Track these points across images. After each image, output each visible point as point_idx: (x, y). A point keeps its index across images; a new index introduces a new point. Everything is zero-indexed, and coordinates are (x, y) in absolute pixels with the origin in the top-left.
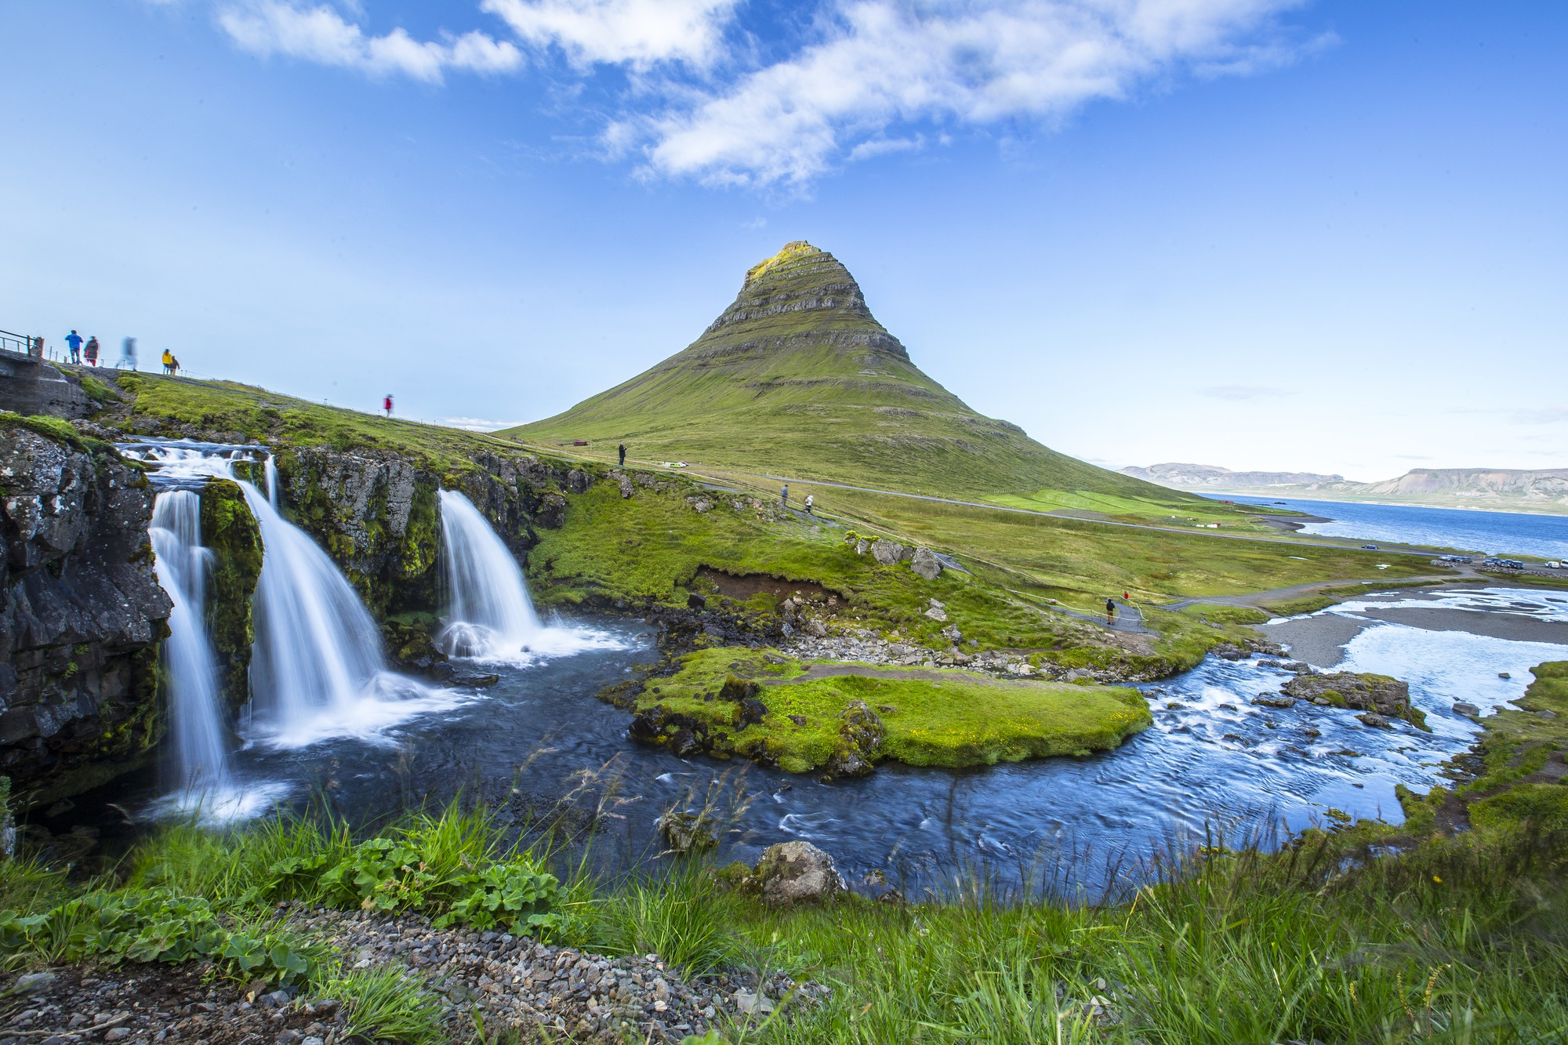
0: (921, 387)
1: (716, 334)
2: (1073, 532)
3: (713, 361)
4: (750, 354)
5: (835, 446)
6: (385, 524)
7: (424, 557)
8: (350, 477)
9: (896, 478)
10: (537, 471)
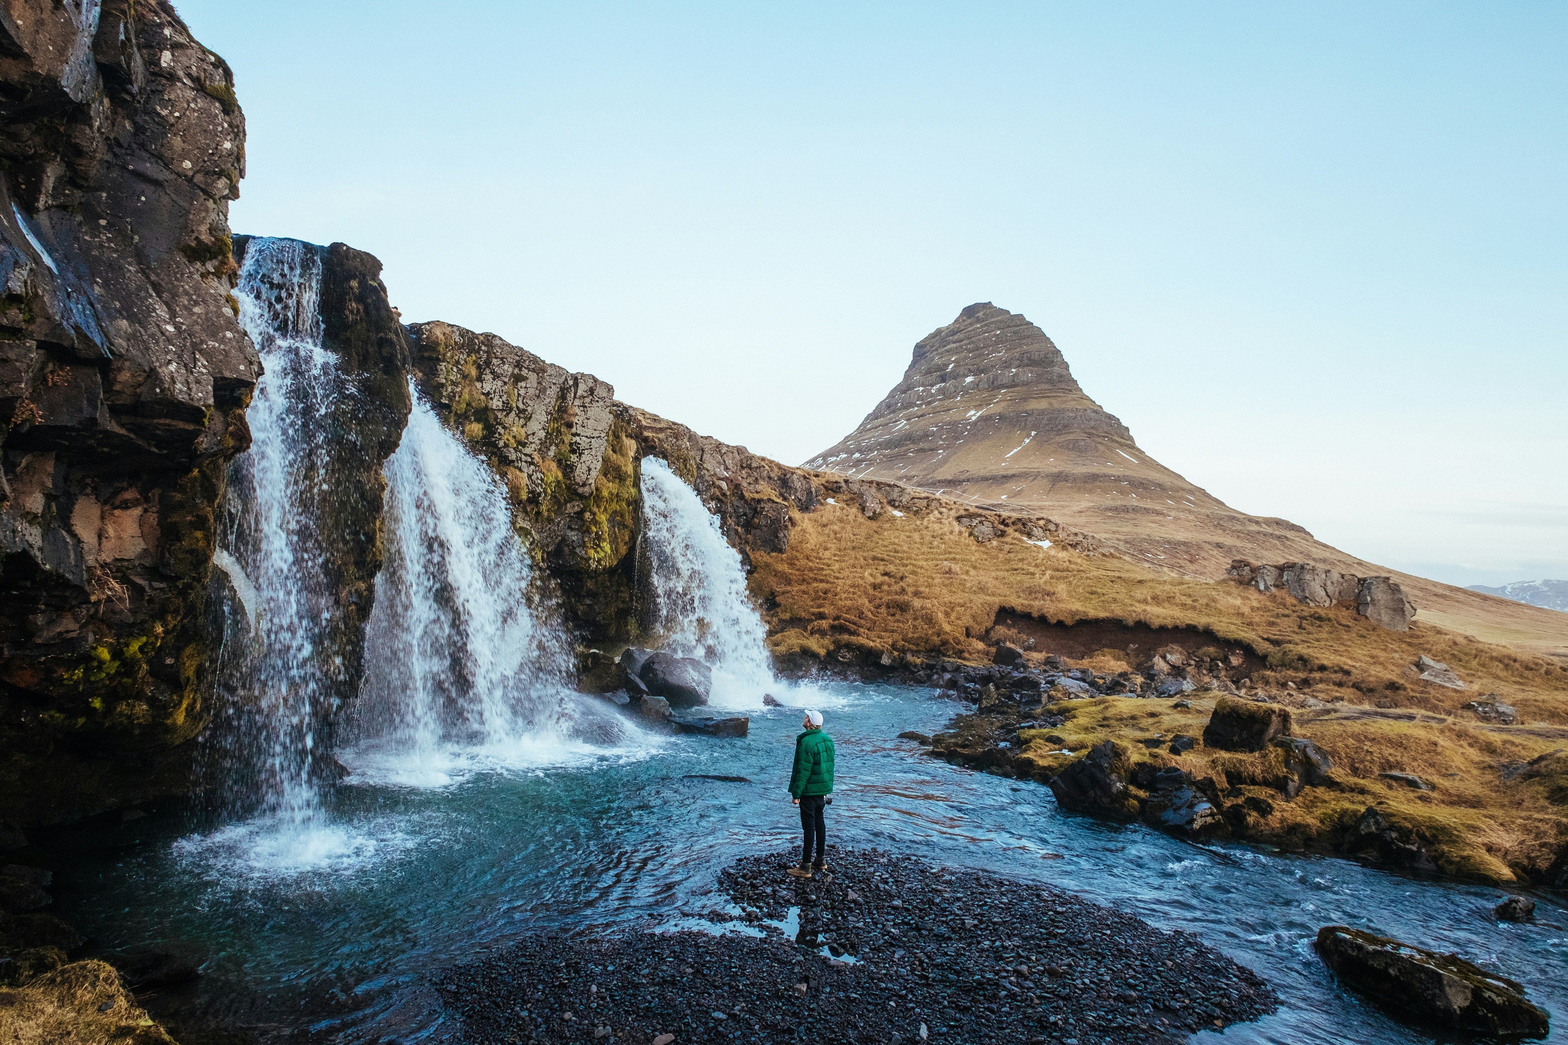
1: (879, 422)
6: (567, 469)
7: (614, 540)
8: (525, 379)
10: (749, 467)
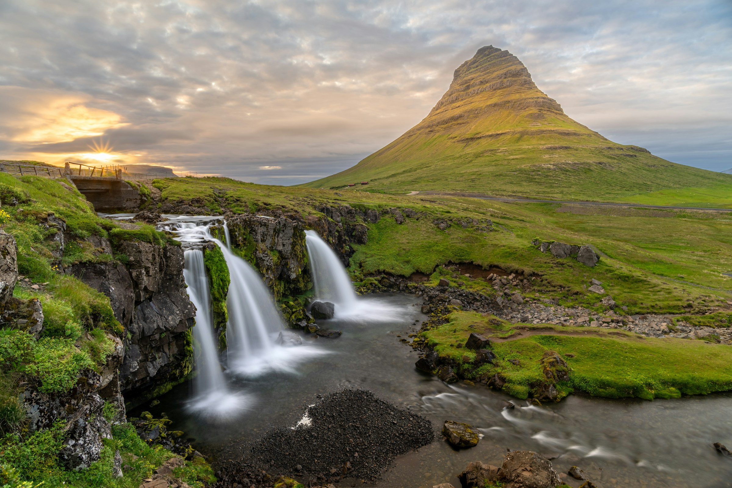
0: (571, 129)
1: (438, 111)
2: (690, 220)
3: (437, 128)
4: (459, 121)
5: (516, 173)
6: (280, 252)
9: (557, 190)
10: (351, 213)
